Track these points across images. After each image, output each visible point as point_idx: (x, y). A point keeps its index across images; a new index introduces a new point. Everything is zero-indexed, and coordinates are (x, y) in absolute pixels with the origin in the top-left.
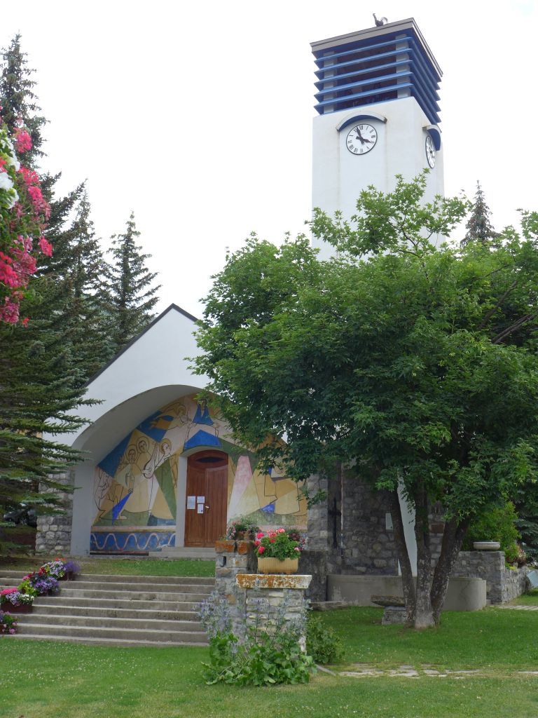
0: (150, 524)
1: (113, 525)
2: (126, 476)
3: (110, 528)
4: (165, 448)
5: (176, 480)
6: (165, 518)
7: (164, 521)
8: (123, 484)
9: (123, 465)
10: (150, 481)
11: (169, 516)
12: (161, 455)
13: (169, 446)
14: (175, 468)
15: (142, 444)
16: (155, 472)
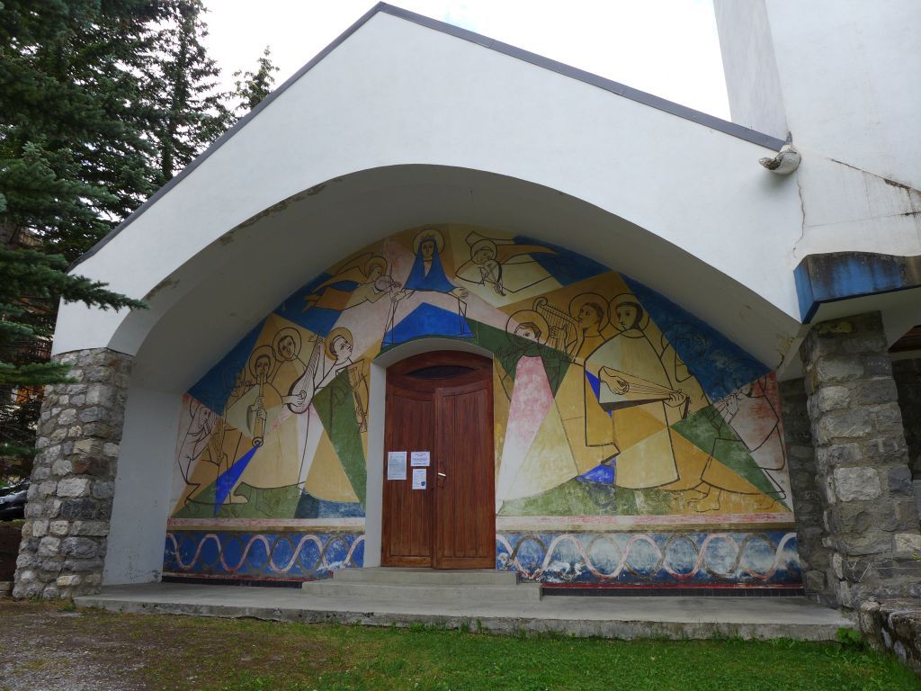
0: (300, 514)
1: (215, 516)
2: (249, 411)
3: (209, 523)
4: (337, 347)
5: (364, 415)
6: (339, 500)
7: (334, 508)
8: (243, 428)
9: (242, 389)
10: (302, 419)
11: (347, 494)
12: (329, 363)
13: (349, 344)
14: (361, 389)
15: (286, 342)
16: (314, 400)
